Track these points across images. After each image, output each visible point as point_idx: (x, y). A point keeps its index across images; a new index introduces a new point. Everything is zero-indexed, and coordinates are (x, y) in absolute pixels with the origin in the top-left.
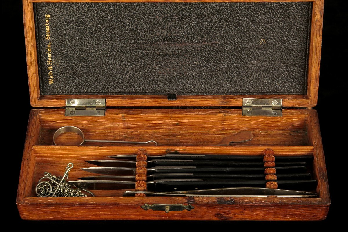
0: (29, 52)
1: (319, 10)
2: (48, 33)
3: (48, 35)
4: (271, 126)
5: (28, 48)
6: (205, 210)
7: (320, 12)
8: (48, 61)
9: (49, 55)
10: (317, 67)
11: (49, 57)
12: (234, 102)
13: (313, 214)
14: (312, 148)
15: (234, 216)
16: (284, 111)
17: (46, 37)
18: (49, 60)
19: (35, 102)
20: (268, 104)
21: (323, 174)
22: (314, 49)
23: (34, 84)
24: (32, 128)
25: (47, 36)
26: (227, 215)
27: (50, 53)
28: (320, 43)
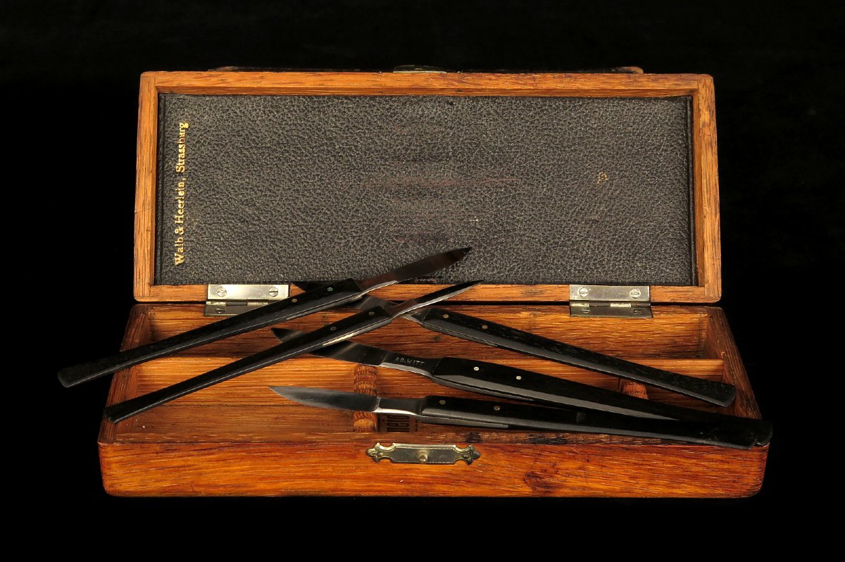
0: (142, 183)
1: (707, 105)
2: (181, 158)
3: (181, 162)
4: (629, 344)
5: (141, 175)
6: (503, 463)
7: (709, 108)
8: (176, 217)
9: (180, 204)
10: (714, 217)
11: (179, 209)
12: (551, 292)
13: (734, 472)
14: (718, 362)
15: (565, 481)
16: (653, 308)
17: (177, 167)
18: (179, 215)
19: (142, 289)
20: (622, 296)
21: (748, 400)
22: (704, 181)
23: (146, 252)
24: (135, 331)
25: (179, 164)
26: (551, 476)
27: (181, 200)
28: (716, 169)
